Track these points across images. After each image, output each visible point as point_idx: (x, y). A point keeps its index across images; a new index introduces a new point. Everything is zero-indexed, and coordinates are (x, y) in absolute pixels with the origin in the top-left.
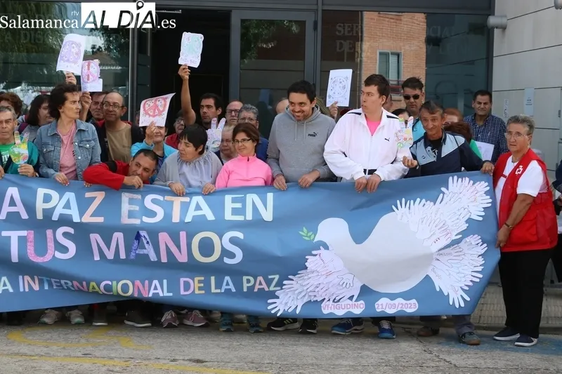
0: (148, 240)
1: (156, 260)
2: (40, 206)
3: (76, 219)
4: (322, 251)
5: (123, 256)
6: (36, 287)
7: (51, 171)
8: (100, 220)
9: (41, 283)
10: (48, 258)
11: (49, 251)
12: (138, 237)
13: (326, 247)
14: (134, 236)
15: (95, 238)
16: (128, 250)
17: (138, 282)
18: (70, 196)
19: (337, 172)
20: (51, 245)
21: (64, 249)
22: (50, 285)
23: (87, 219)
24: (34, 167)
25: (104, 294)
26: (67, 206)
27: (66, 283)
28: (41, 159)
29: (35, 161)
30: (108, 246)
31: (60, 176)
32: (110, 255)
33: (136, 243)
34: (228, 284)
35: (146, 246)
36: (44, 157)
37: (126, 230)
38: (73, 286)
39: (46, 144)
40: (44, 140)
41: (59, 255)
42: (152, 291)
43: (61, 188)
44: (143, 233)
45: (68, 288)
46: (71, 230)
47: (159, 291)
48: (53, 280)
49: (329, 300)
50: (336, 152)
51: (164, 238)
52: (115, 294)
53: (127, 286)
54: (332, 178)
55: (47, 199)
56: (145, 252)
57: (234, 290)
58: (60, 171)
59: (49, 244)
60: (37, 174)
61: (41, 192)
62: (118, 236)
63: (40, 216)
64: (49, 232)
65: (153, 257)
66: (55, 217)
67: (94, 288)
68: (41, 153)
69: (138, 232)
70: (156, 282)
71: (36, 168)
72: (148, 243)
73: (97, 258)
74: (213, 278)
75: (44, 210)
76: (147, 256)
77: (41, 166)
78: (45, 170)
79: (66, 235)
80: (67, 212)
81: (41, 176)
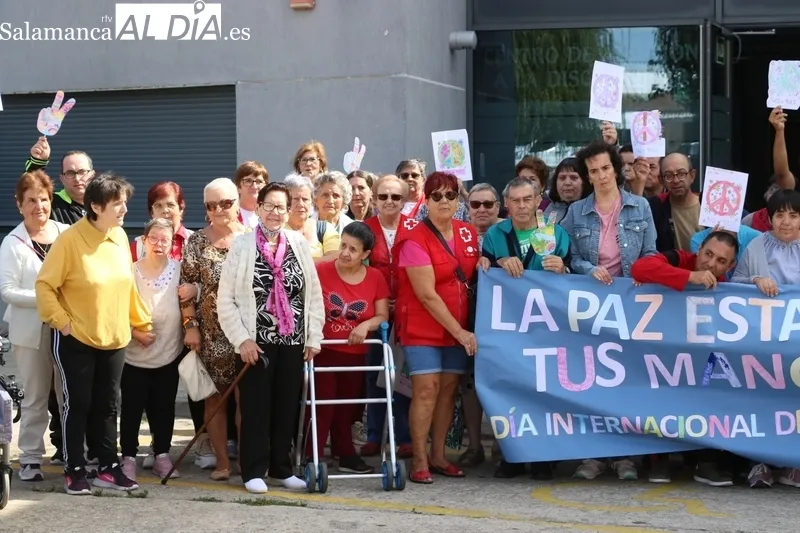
0: (727, 362)
1: (740, 386)
2: (574, 315)
3: (624, 335)
5: (691, 381)
6: (569, 430)
7: (587, 265)
8: (657, 336)
9: (576, 422)
10: (587, 385)
11: (587, 376)
12: (712, 359)
14: (707, 358)
15: (652, 360)
16: (699, 376)
17: (713, 418)
18: (614, 299)
20: (590, 367)
21: (610, 374)
22: (589, 426)
23: (639, 334)
24: (564, 260)
25: (665, 438)
26: (611, 316)
27: (612, 422)
28: (573, 248)
29: (565, 252)
30: (671, 371)
31: (600, 272)
32: (673, 380)
33: (710, 366)
35: (725, 370)
36: (577, 246)
37: (695, 351)
38: (620, 426)
39: (580, 227)
40: (577, 221)
41: (602, 382)
42: (735, 430)
43: (601, 288)
44: (718, 355)
45: (615, 432)
46: (619, 348)
47: (745, 430)
48: (593, 418)
51: (749, 362)
52: (682, 436)
53: (695, 427)
55: (583, 305)
56: (723, 376)
58: (599, 263)
59: (587, 366)
60: (568, 269)
61: (574, 295)
62: (684, 358)
63: (575, 328)
64: (588, 350)
65: (735, 382)
66: (596, 330)
67: (651, 428)
68: (574, 240)
69: (712, 354)
70: (740, 418)
71: (567, 260)
72: (726, 366)
73: (655, 385)
75: (580, 322)
76: (726, 382)
77: (574, 258)
78: (578, 263)
79: (611, 353)
80: (610, 324)
81: (572, 271)
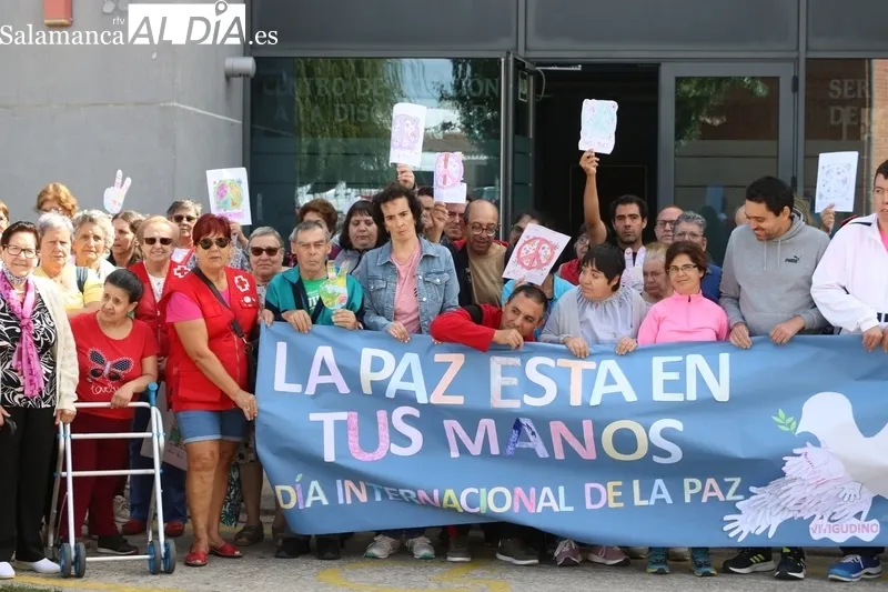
0: (534, 430)
1: (547, 456)
2: (367, 376)
3: (422, 399)
4: (810, 448)
5: (495, 450)
6: (363, 497)
7: (382, 320)
8: (458, 400)
9: (370, 492)
10: (380, 453)
11: (381, 444)
12: (518, 426)
13: (816, 443)
14: (513, 424)
15: (451, 426)
16: (503, 444)
17: (519, 490)
18: (412, 359)
19: (833, 320)
20: (384, 433)
21: (406, 441)
22: (384, 494)
23: (439, 398)
24: (357, 314)
25: (465, 512)
26: (408, 377)
27: (407, 494)
28: (367, 301)
29: (358, 307)
30: (473, 438)
31: (397, 328)
32: (475, 449)
33: (515, 434)
34: (660, 492)
35: (531, 438)
36: (371, 299)
37: (499, 416)
38: (417, 498)
39: (374, 278)
40: (373, 272)
41: (396, 450)
42: (542, 504)
43: (398, 345)
44: (524, 421)
45: (411, 502)
46: (416, 413)
47: (553, 503)
48: (387, 489)
49: (822, 518)
50: (831, 287)
51: (558, 429)
52: (484, 511)
53: (497, 500)
54: (826, 328)
55: (377, 365)
56: (530, 445)
57: (669, 501)
58: (395, 319)
59: (381, 433)
60: (361, 325)
61: (368, 354)
62: (487, 425)
63: (367, 390)
64: (382, 415)
65: (542, 452)
66: (390, 393)
67: (450, 502)
68: (367, 291)
69: (518, 421)
70: (547, 490)
71: (360, 315)
72: (533, 433)
73: (455, 454)
74: (636, 483)
75: (374, 384)
76: (532, 451)
77: (367, 312)
78: (372, 318)
79: (407, 418)
80: (406, 386)
81: (366, 328)
